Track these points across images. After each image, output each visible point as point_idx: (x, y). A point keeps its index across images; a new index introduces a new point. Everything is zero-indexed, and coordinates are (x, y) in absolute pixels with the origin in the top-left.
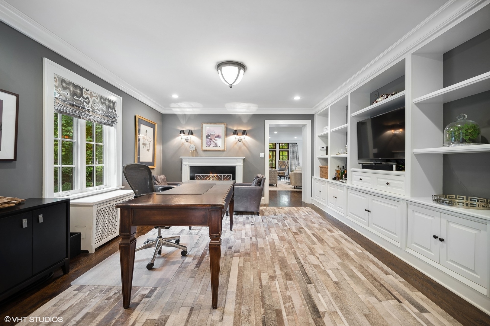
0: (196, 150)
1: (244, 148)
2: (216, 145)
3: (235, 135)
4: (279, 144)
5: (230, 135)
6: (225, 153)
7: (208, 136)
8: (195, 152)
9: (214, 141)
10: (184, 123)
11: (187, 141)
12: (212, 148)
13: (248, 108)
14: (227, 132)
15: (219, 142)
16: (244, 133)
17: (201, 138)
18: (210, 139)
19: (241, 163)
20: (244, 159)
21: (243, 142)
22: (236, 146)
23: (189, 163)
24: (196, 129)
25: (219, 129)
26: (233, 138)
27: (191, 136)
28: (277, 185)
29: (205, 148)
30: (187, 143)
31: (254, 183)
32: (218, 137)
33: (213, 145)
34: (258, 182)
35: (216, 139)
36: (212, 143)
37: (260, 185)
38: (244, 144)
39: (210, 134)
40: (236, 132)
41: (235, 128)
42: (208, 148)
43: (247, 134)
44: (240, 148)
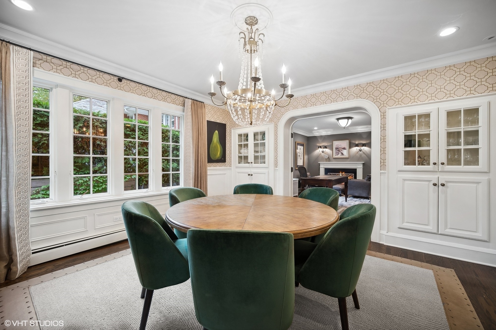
0: (328, 158)
1: (364, 155)
2: (342, 154)
3: (357, 147)
5: (353, 147)
6: (349, 159)
7: (336, 148)
8: (329, 159)
9: (341, 151)
10: (321, 141)
11: (323, 152)
12: (339, 156)
13: (366, 128)
14: (351, 145)
15: (345, 152)
16: (363, 145)
17: (332, 149)
18: (338, 151)
19: (361, 166)
20: (363, 164)
21: (363, 152)
22: (357, 155)
23: (324, 166)
24: (329, 144)
25: (345, 144)
26: (355, 149)
27: (325, 149)
29: (335, 156)
30: (323, 154)
31: (366, 179)
32: (344, 149)
34: (369, 178)
35: (342, 150)
36: (340, 153)
38: (364, 153)
39: (338, 147)
40: (357, 145)
41: (357, 143)
42: (337, 157)
43: (365, 146)
44: (361, 155)
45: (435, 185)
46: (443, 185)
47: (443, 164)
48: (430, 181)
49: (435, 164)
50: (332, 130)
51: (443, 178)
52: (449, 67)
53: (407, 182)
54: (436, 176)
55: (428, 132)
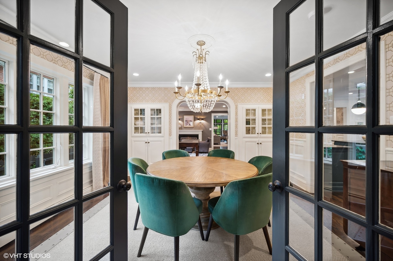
0: (181, 127)
1: (202, 126)
2: (190, 124)
3: (198, 121)
4: (224, 120)
5: (196, 120)
6: (194, 128)
9: (189, 123)
12: (188, 126)
14: (195, 119)
15: (191, 123)
16: (202, 119)
17: (183, 121)
18: (188, 122)
19: (201, 133)
20: (202, 131)
22: (199, 125)
24: (181, 118)
25: (191, 118)
27: (179, 121)
28: (220, 144)
29: (185, 126)
31: (207, 141)
32: (191, 121)
33: (188, 125)
34: (208, 141)
35: (190, 122)
36: (188, 124)
37: (209, 142)
38: (202, 124)
39: (187, 120)
40: (199, 119)
41: (198, 117)
42: (186, 126)
43: (203, 120)
44: (201, 126)
45: (258, 144)
46: (261, 144)
47: (260, 134)
48: (256, 142)
49: (258, 134)
50: (183, 108)
51: (261, 140)
52: (262, 88)
53: (247, 143)
54: (258, 140)
55: (255, 118)
